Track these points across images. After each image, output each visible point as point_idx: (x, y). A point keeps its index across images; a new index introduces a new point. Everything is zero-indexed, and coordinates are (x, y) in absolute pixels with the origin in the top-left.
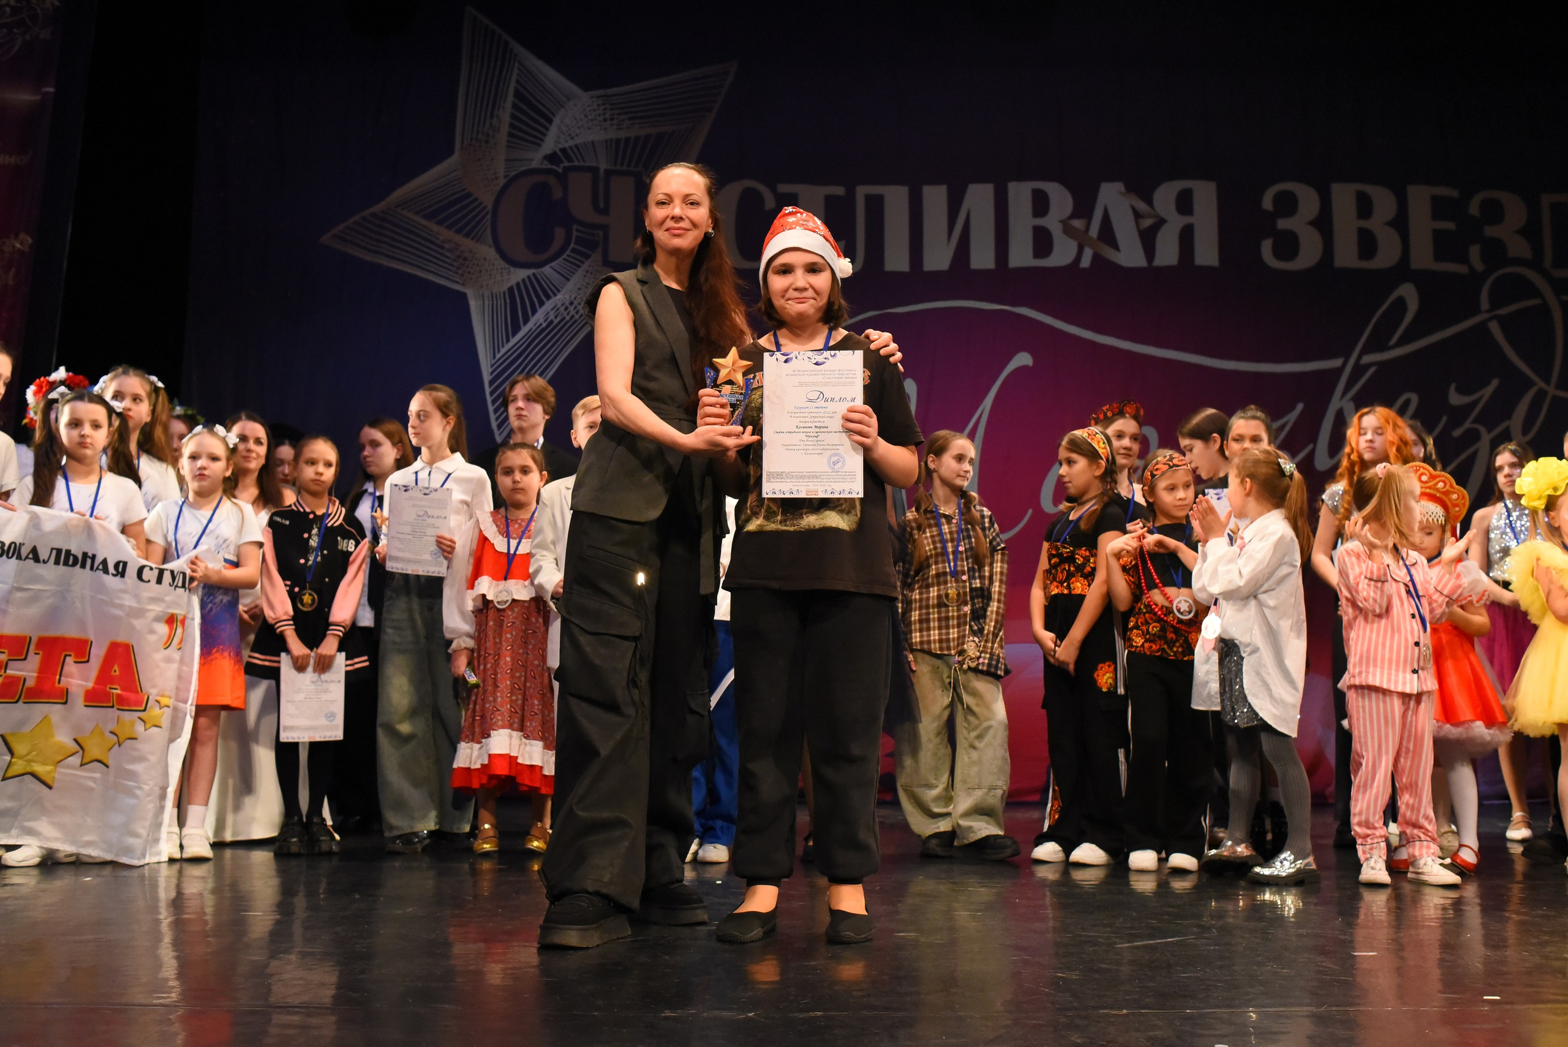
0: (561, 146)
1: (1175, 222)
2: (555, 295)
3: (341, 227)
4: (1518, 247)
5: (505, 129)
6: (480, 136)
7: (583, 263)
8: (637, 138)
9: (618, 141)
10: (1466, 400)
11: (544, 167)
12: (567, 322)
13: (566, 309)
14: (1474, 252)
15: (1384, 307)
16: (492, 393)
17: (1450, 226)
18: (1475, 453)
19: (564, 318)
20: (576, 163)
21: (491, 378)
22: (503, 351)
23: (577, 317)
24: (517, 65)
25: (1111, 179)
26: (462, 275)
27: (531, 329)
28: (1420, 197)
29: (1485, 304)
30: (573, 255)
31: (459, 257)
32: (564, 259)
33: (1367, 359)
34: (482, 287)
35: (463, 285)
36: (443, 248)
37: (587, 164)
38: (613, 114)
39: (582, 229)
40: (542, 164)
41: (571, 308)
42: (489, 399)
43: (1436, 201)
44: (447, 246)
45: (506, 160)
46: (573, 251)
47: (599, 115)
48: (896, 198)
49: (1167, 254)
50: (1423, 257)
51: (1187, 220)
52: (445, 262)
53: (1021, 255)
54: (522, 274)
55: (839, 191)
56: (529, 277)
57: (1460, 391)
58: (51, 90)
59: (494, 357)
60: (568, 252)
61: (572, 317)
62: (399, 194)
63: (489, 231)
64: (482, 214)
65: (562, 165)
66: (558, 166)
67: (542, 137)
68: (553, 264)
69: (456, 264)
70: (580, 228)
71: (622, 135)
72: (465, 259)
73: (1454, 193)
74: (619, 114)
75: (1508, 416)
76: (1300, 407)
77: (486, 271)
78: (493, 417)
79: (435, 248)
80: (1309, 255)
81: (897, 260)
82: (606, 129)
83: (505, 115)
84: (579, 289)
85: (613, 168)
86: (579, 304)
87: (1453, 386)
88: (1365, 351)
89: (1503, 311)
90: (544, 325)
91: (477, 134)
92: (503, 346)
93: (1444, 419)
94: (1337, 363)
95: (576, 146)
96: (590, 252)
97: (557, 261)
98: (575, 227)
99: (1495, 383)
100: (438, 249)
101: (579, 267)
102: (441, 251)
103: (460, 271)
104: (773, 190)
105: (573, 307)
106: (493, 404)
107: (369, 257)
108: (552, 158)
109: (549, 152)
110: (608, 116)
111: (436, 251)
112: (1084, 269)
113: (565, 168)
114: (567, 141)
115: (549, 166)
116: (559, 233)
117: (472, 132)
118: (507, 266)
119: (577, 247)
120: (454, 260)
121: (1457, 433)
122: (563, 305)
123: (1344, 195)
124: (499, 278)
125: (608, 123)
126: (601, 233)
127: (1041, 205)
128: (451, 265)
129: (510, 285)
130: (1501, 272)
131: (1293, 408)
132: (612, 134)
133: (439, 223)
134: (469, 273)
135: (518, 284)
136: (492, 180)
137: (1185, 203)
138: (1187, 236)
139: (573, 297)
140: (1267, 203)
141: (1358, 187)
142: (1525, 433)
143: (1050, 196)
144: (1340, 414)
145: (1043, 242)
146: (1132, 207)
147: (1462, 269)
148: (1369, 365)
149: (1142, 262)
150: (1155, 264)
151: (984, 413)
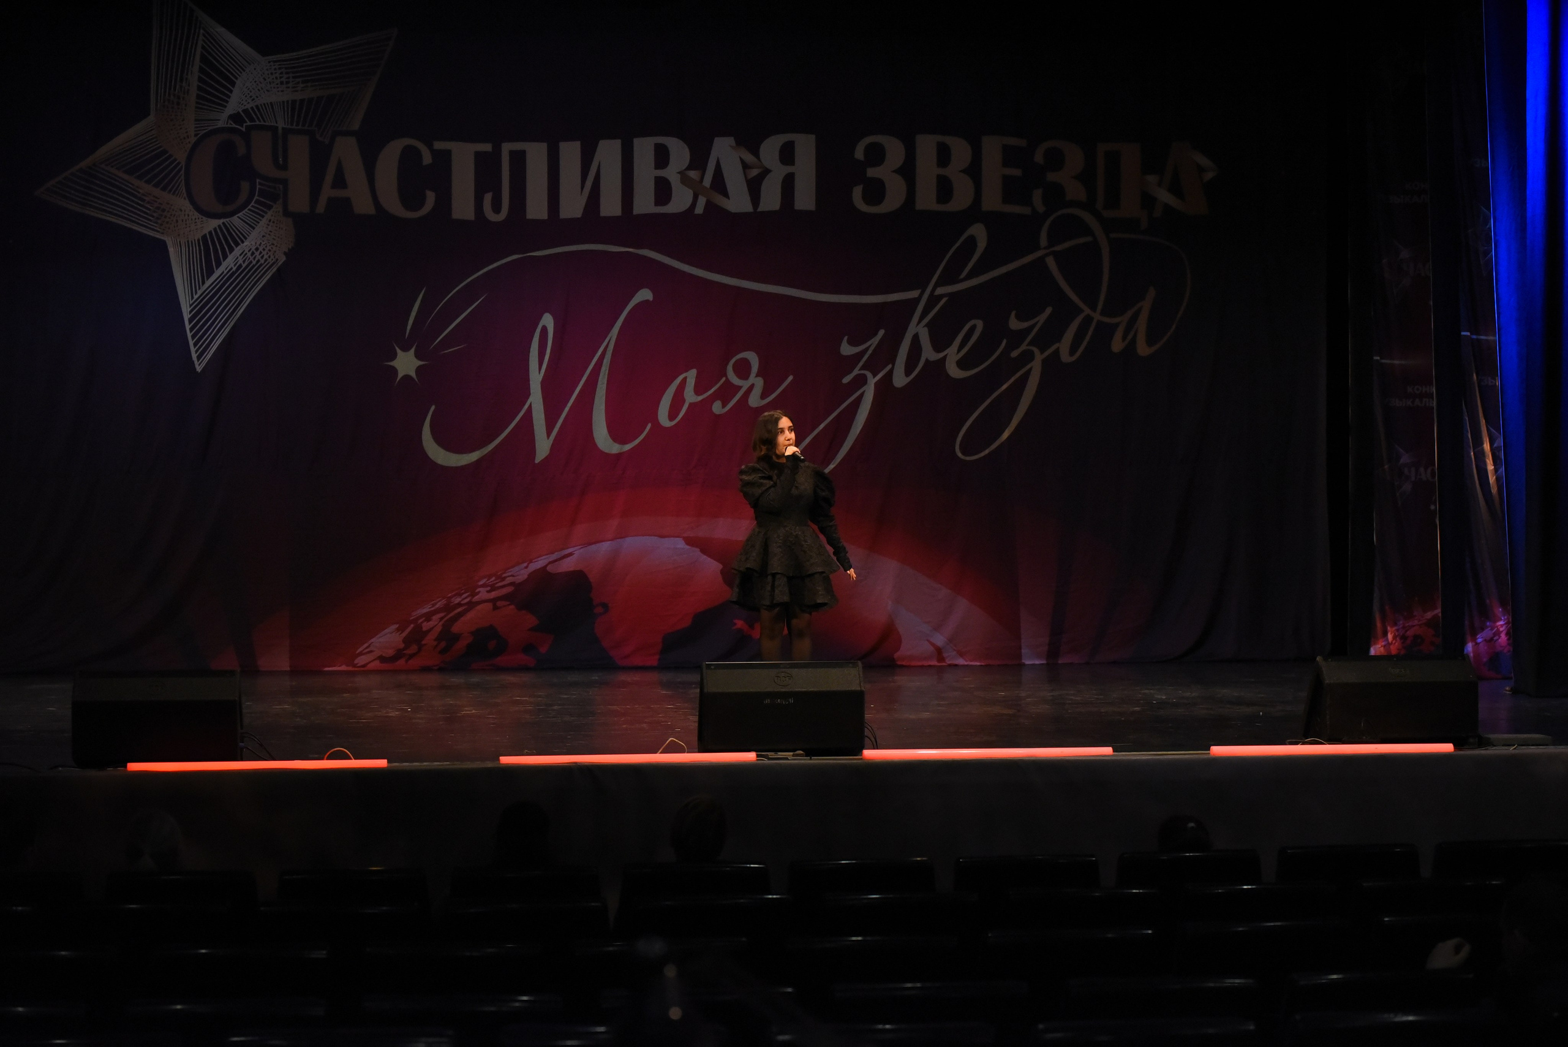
0: (246, 107)
1: (779, 172)
2: (243, 242)
4: (1075, 191)
6: (172, 97)
7: (266, 213)
9: (294, 102)
10: (1026, 325)
11: (229, 126)
12: (254, 266)
13: (253, 254)
14: (1037, 196)
15: (957, 245)
16: (191, 329)
17: (1017, 172)
18: (1031, 369)
19: (251, 262)
20: (258, 123)
21: (189, 316)
22: (199, 293)
23: (262, 261)
24: (202, 31)
25: (723, 134)
26: (161, 225)
27: (223, 272)
28: (992, 147)
29: (1043, 241)
30: (256, 205)
31: (158, 208)
32: (249, 210)
33: (940, 291)
34: (179, 235)
35: (163, 233)
36: (143, 200)
37: (267, 124)
38: (288, 78)
40: (227, 124)
41: (257, 253)
42: (189, 335)
43: (1006, 150)
45: (196, 120)
46: (257, 202)
47: (276, 78)
48: (536, 154)
49: (771, 200)
50: (992, 201)
51: (789, 169)
52: (147, 214)
53: (644, 203)
54: (214, 223)
55: (487, 147)
56: (219, 226)
57: (1019, 318)
59: (192, 298)
60: (252, 204)
61: (258, 261)
62: (103, 151)
65: (246, 124)
66: (242, 127)
68: (238, 215)
69: (155, 215)
72: (164, 210)
73: (1022, 143)
74: (293, 77)
75: (1059, 339)
76: (881, 332)
78: (193, 349)
80: (894, 200)
81: (536, 208)
82: (282, 91)
84: (263, 236)
85: (289, 127)
86: (264, 250)
87: (1013, 313)
88: (939, 284)
89: (1058, 248)
90: (234, 269)
92: (199, 289)
94: (914, 294)
95: (257, 106)
96: (271, 203)
97: (244, 212)
99: (1049, 310)
101: (263, 217)
102: (142, 203)
103: (159, 221)
104: (430, 146)
106: (193, 340)
108: (236, 118)
109: (232, 112)
111: (138, 204)
112: (698, 215)
114: (249, 103)
115: (234, 126)
116: (245, 186)
117: (165, 95)
118: (200, 216)
120: (155, 212)
121: (1015, 354)
122: (249, 251)
123: (926, 145)
126: (281, 186)
127: (662, 157)
128: (153, 217)
130: (1059, 213)
131: (876, 334)
134: (167, 223)
135: (210, 233)
136: (184, 138)
137: (787, 155)
138: (788, 183)
139: (258, 243)
140: (859, 154)
141: (940, 138)
142: (1072, 352)
143: (670, 149)
144: (916, 338)
145: (663, 191)
146: (741, 159)
147: (1026, 211)
148: (941, 297)
149: (749, 208)
150: (759, 210)
151: (610, 344)
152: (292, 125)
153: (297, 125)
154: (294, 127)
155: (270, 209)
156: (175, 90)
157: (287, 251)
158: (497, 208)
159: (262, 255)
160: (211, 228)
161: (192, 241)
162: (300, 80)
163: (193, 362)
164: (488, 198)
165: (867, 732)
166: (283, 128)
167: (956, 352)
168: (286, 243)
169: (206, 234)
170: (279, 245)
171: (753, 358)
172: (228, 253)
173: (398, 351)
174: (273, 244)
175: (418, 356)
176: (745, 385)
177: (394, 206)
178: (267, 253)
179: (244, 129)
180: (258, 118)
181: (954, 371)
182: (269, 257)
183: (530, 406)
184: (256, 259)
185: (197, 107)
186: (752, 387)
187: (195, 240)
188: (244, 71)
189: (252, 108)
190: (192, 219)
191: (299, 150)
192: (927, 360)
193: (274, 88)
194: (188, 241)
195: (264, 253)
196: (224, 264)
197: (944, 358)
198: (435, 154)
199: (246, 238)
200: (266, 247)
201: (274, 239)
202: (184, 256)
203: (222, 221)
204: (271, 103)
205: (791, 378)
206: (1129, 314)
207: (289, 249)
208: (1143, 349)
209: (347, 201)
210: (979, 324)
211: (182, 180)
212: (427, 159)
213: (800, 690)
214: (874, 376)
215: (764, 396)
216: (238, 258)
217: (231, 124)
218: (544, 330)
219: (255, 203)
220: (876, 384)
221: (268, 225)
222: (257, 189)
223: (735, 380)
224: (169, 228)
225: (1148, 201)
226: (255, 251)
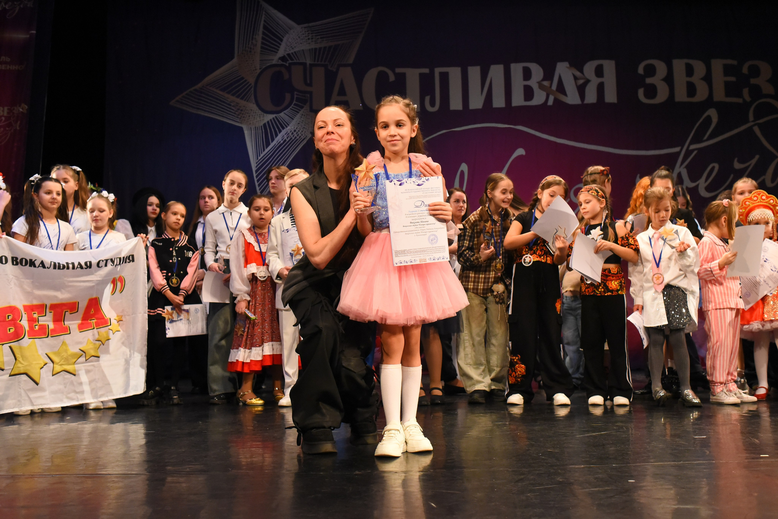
0: (287, 53)
1: (595, 81)
2: (287, 127)
3: (180, 96)
4: (768, 89)
5: (259, 44)
6: (247, 49)
7: (300, 110)
8: (325, 48)
9: (316, 49)
10: (743, 166)
11: (279, 63)
13: (292, 133)
14: (746, 92)
15: (700, 121)
17: (733, 79)
19: (291, 138)
20: (295, 61)
21: (256, 169)
22: (262, 155)
23: (298, 138)
24: (264, 12)
25: (562, 60)
26: (240, 118)
28: (718, 65)
29: (751, 118)
31: (239, 109)
32: (291, 109)
33: (692, 147)
35: (241, 123)
36: (230, 105)
37: (301, 61)
38: (313, 36)
41: (295, 133)
42: (256, 180)
43: (726, 67)
44: (232, 104)
45: (260, 60)
46: (295, 104)
47: (306, 36)
48: (455, 74)
49: (591, 97)
50: (719, 95)
51: (600, 80)
52: (232, 112)
53: (518, 100)
54: (270, 117)
55: (426, 71)
56: (273, 118)
57: (740, 162)
58: (34, 32)
59: (258, 159)
60: (292, 105)
61: (296, 137)
63: (253, 97)
64: (250, 87)
65: (288, 62)
66: (286, 63)
67: (278, 48)
68: (285, 112)
69: (237, 113)
70: (297, 93)
71: (318, 46)
72: (242, 110)
73: (735, 62)
74: (316, 36)
75: (764, 173)
77: (252, 116)
79: (225, 105)
80: (662, 96)
81: (456, 104)
82: (309, 43)
83: (259, 37)
84: (299, 124)
86: (299, 131)
87: (736, 160)
88: (691, 143)
89: (761, 121)
90: (282, 142)
91: (246, 47)
92: (262, 153)
93: (732, 176)
94: (677, 149)
95: (295, 52)
96: (302, 105)
98: (295, 93)
99: (757, 157)
100: (227, 106)
101: (298, 112)
102: (229, 107)
103: (239, 117)
104: (393, 71)
105: (296, 132)
107: (194, 111)
108: (283, 59)
110: (310, 37)
111: (227, 107)
112: (550, 106)
113: (290, 64)
115: (282, 63)
116: (288, 96)
117: (243, 47)
118: (262, 113)
119: (297, 103)
120: (236, 111)
122: (290, 132)
123: (679, 65)
124: (258, 119)
125: (310, 40)
126: (308, 95)
127: (527, 74)
128: (235, 114)
129: (264, 122)
130: (759, 101)
132: (313, 46)
133: (228, 93)
134: (244, 117)
135: (268, 122)
136: (254, 70)
137: (599, 72)
138: (601, 88)
140: (641, 70)
141: (686, 61)
143: (532, 70)
145: (529, 93)
146: (573, 74)
147: (740, 100)
148: (693, 151)
149: (579, 102)
150: (586, 102)
152: (315, 61)
153: (318, 61)
154: (316, 63)
156: (249, 44)
158: (433, 104)
160: (269, 119)
162: (319, 37)
164: (427, 99)
166: (310, 65)
167: (704, 180)
170: (307, 128)
174: (304, 128)
179: (287, 65)
180: (295, 58)
181: (704, 193)
182: (302, 135)
184: (295, 136)
185: (261, 53)
188: (288, 33)
191: (319, 75)
194: (255, 127)
195: (299, 133)
196: (276, 140)
197: (697, 186)
198: (396, 75)
199: (288, 125)
202: (253, 135)
204: (303, 50)
210: (717, 166)
212: (392, 78)
218: (462, 173)
222: (295, 98)
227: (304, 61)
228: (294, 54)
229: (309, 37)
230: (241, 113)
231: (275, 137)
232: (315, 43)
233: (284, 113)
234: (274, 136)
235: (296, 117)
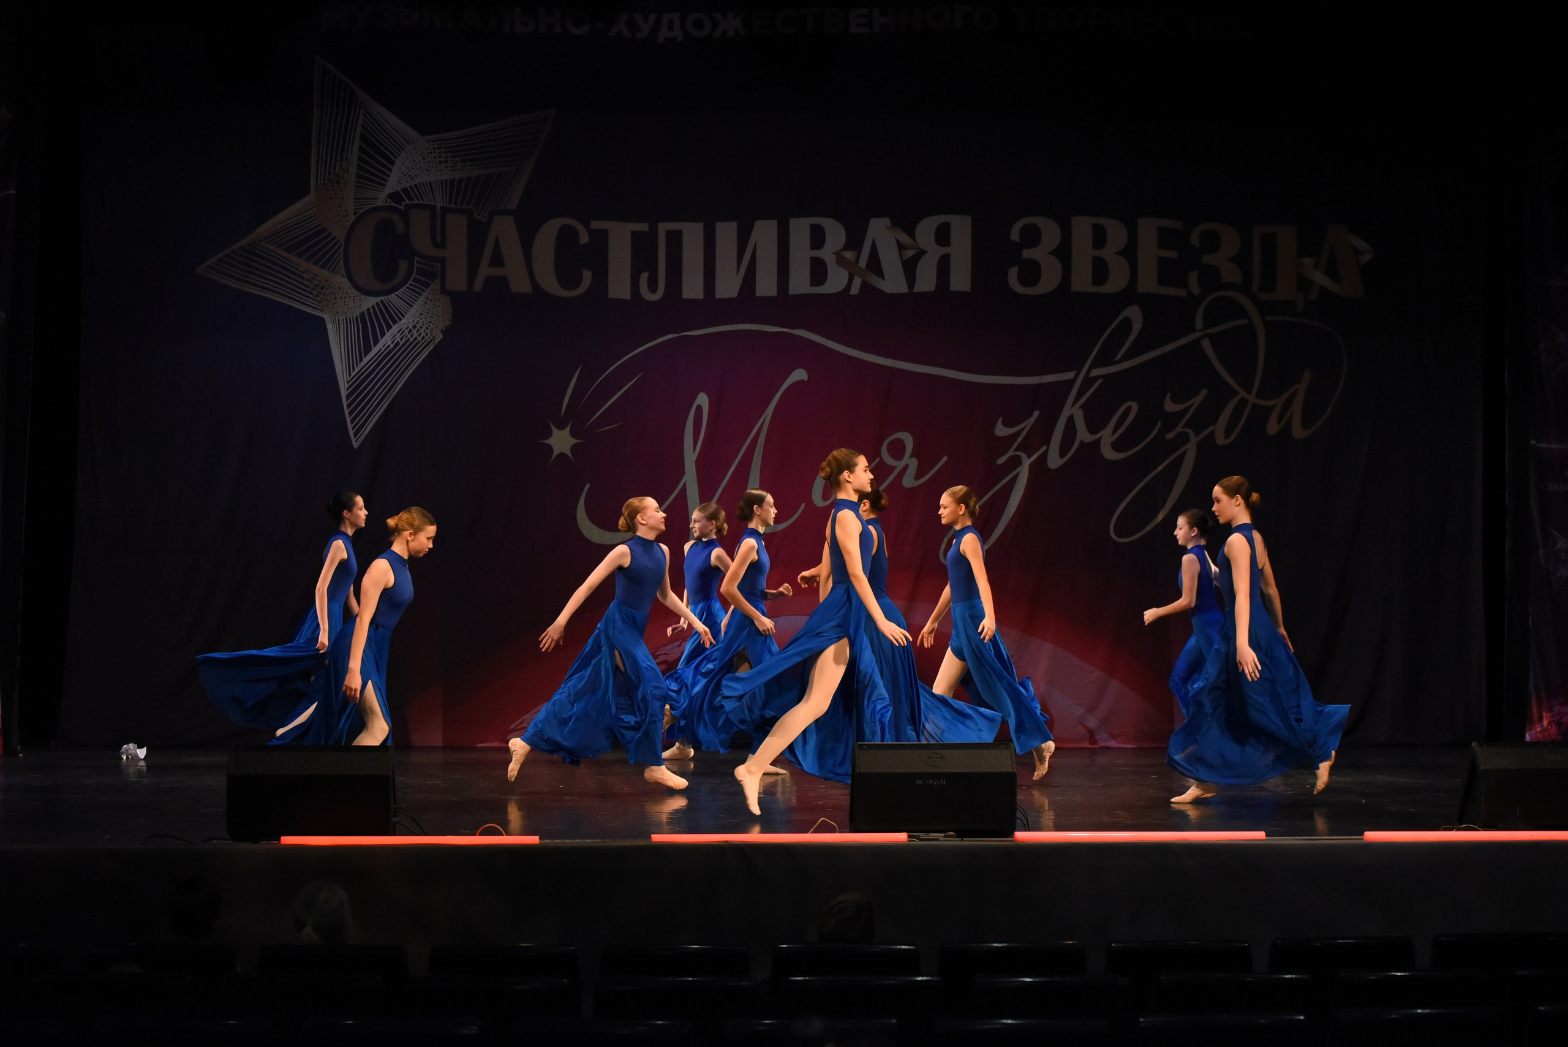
0: (404, 186)
1: (934, 252)
2: (400, 320)
4: (1231, 273)
5: (353, 170)
6: (332, 175)
7: (424, 291)
9: (452, 181)
10: (1178, 408)
11: (388, 204)
13: (410, 331)
14: (1193, 278)
15: (1113, 326)
16: (349, 406)
17: (1172, 254)
18: (1184, 453)
19: (408, 340)
20: (416, 202)
22: (357, 370)
24: (362, 111)
25: (879, 215)
26: (320, 302)
27: (381, 349)
28: (1148, 229)
29: (1199, 323)
30: (413, 283)
31: (317, 286)
32: (407, 288)
33: (1095, 373)
34: (337, 312)
35: (321, 311)
36: (303, 278)
37: (426, 203)
38: (447, 157)
39: (421, 260)
40: (386, 202)
42: (346, 411)
43: (1162, 232)
44: (305, 276)
45: (355, 199)
46: (415, 280)
47: (435, 157)
48: (693, 234)
49: (926, 281)
50: (1148, 282)
51: (944, 250)
53: (800, 284)
54: (371, 301)
55: (644, 227)
56: (377, 304)
57: (1175, 400)
59: (350, 375)
60: (410, 282)
61: (416, 338)
62: (264, 228)
65: (403, 203)
68: (396, 293)
69: (314, 292)
70: (418, 259)
72: (322, 288)
73: (1178, 225)
75: (1214, 420)
76: (1036, 414)
77: (341, 298)
78: (350, 427)
80: (1049, 281)
81: (692, 288)
83: (354, 156)
84: (421, 314)
86: (421, 327)
87: (1169, 395)
88: (1094, 365)
89: (1215, 330)
90: (392, 346)
91: (329, 174)
92: (357, 365)
93: (1159, 424)
94: (1070, 375)
95: (416, 185)
97: (402, 290)
98: (416, 259)
99: (1204, 392)
101: (421, 295)
102: (300, 280)
103: (318, 299)
104: (587, 226)
105: (417, 329)
106: (350, 415)
108: (395, 196)
112: (854, 295)
113: (405, 205)
114: (407, 182)
115: (393, 204)
116: (403, 265)
117: (325, 173)
118: (359, 294)
119: (417, 277)
120: (313, 289)
121: (1169, 436)
122: (407, 329)
123: (1082, 227)
126: (439, 265)
127: (818, 238)
128: (312, 294)
130: (1215, 295)
131: (1030, 415)
133: (299, 255)
134: (326, 300)
135: (368, 310)
136: (344, 216)
137: (943, 236)
138: (944, 265)
139: (416, 321)
140: (1015, 235)
141: (1094, 220)
142: (1227, 436)
143: (826, 232)
144: (1071, 419)
145: (819, 271)
146: (897, 240)
147: (1183, 293)
148: (1096, 378)
149: (904, 289)
150: (916, 290)
151: (765, 422)
152: (450, 203)
153: (456, 204)
154: (453, 205)
155: (427, 288)
156: (335, 169)
157: (444, 329)
158: (653, 288)
159: (419, 333)
160: (370, 305)
161: (350, 319)
162: (459, 159)
163: (350, 438)
164: (644, 277)
165: (1018, 814)
166: (443, 209)
167: (1111, 431)
168: (443, 321)
169: (363, 312)
171: (908, 439)
172: (386, 331)
173: (554, 429)
174: (430, 322)
175: (573, 434)
176: (900, 465)
177: (550, 284)
178: (425, 331)
179: (403, 208)
180: (415, 195)
181: (1109, 453)
182: (427, 334)
183: (685, 483)
185: (356, 186)
186: (906, 467)
187: (353, 318)
188: (403, 150)
189: (411, 187)
190: (350, 297)
191: (457, 228)
192: (1082, 442)
193: (433, 167)
195: (422, 331)
197: (1100, 438)
198: (592, 233)
200: (423, 324)
201: (432, 317)
203: (379, 299)
205: (945, 459)
206: (1285, 396)
207: (446, 326)
208: (1298, 432)
209: (504, 281)
210: (1134, 406)
211: (340, 258)
212: (584, 239)
213: (952, 771)
214: (1029, 457)
215: (918, 477)
216: (395, 335)
217: (390, 203)
218: (699, 409)
219: (412, 281)
220: (1030, 465)
221: (426, 303)
223: (889, 460)
224: (328, 305)
225: (1304, 284)
226: (412, 329)
227: (434, 204)
228: (414, 187)
229: (441, 159)
230: (320, 293)
231: (380, 338)
232: (452, 170)
233: (396, 295)
234: (379, 336)
235: (417, 303)
